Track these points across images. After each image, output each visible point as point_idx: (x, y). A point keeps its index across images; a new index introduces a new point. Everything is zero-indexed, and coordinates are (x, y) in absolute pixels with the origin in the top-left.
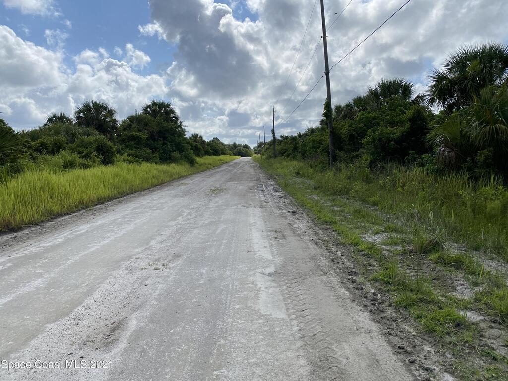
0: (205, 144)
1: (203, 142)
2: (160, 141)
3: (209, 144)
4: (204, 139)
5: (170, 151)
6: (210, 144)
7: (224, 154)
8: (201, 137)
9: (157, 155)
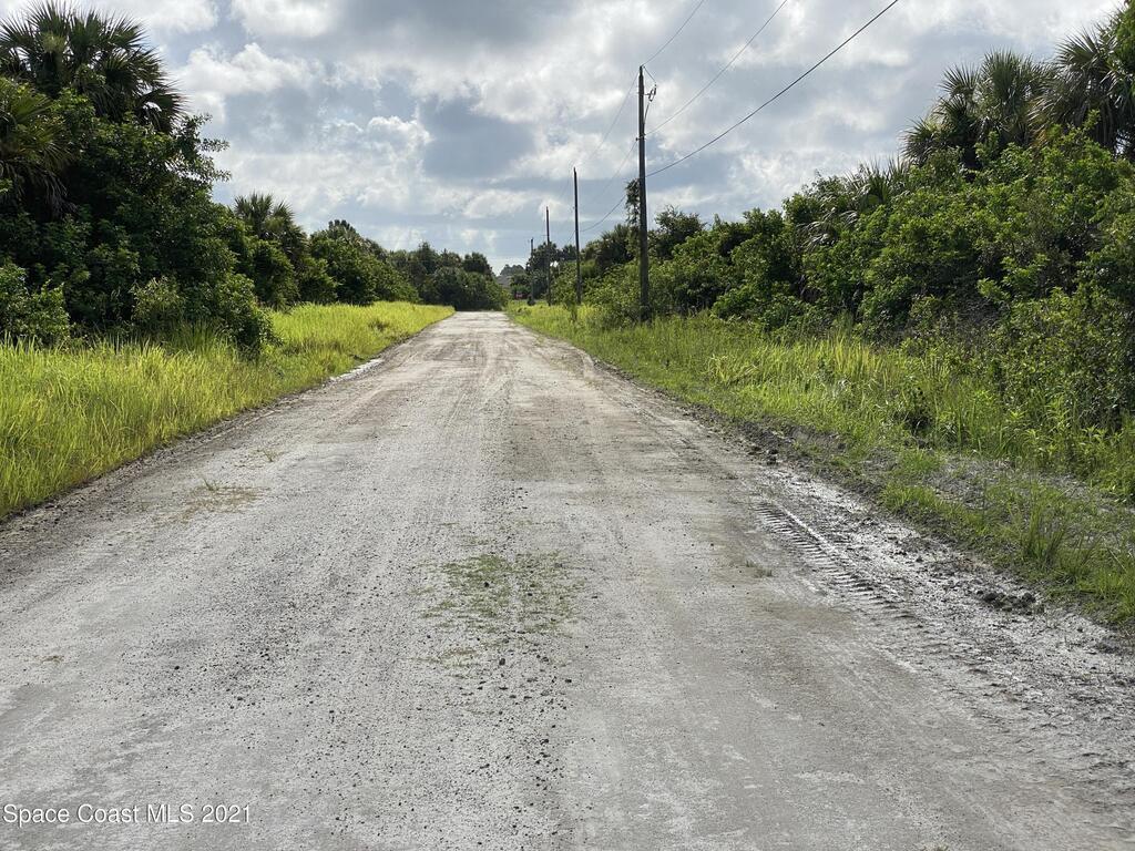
0: (302, 247)
1: (292, 238)
2: (76, 217)
3: (320, 247)
4: (297, 222)
5: (132, 278)
6: (324, 249)
7: (390, 297)
8: (281, 212)
9: (58, 293)
